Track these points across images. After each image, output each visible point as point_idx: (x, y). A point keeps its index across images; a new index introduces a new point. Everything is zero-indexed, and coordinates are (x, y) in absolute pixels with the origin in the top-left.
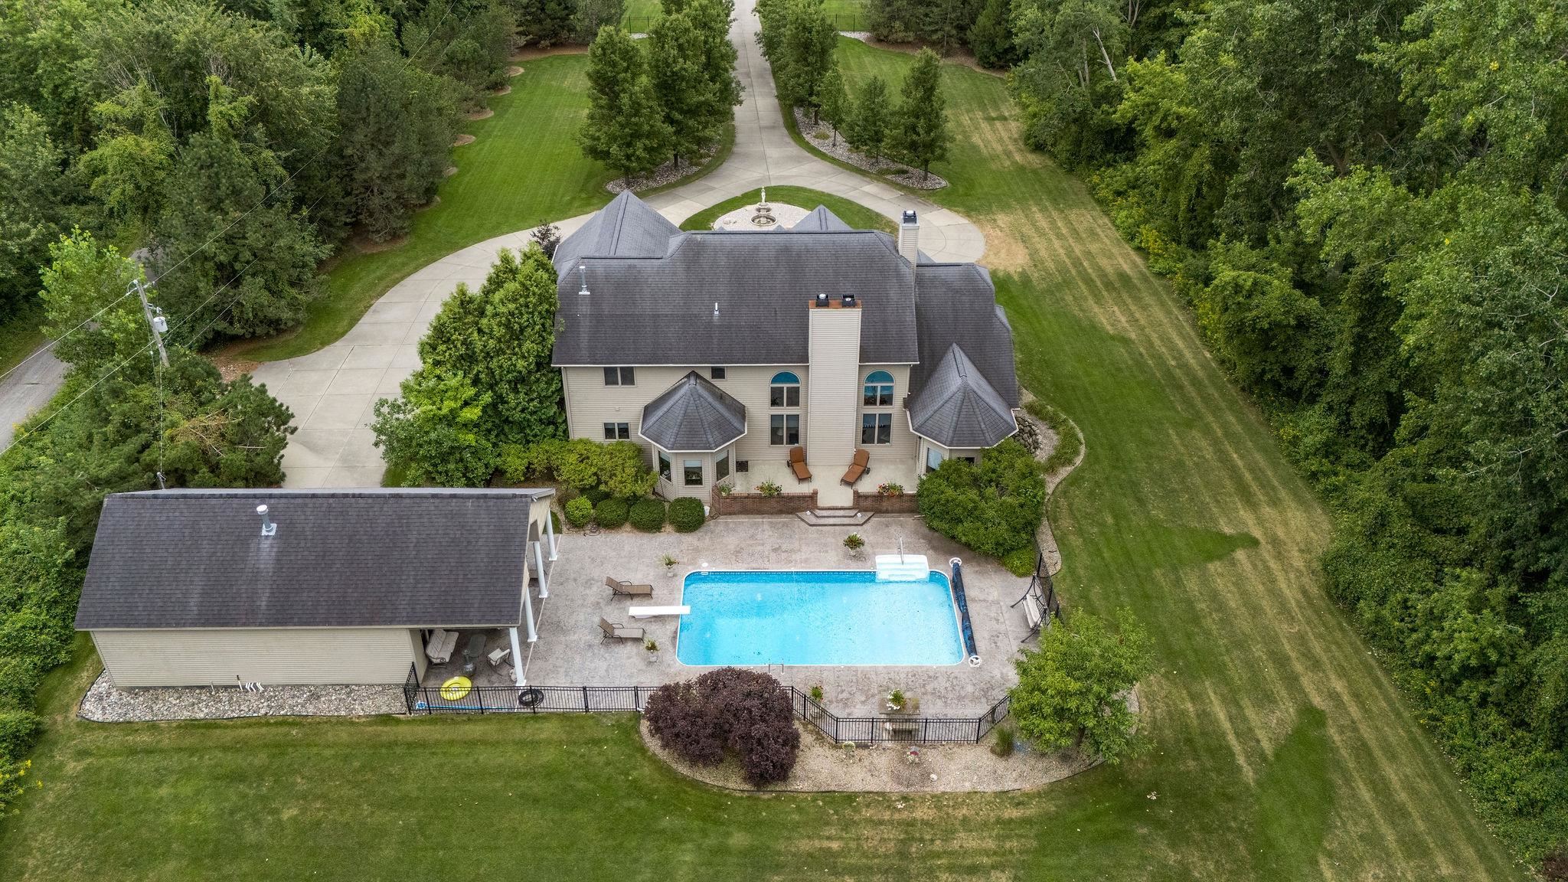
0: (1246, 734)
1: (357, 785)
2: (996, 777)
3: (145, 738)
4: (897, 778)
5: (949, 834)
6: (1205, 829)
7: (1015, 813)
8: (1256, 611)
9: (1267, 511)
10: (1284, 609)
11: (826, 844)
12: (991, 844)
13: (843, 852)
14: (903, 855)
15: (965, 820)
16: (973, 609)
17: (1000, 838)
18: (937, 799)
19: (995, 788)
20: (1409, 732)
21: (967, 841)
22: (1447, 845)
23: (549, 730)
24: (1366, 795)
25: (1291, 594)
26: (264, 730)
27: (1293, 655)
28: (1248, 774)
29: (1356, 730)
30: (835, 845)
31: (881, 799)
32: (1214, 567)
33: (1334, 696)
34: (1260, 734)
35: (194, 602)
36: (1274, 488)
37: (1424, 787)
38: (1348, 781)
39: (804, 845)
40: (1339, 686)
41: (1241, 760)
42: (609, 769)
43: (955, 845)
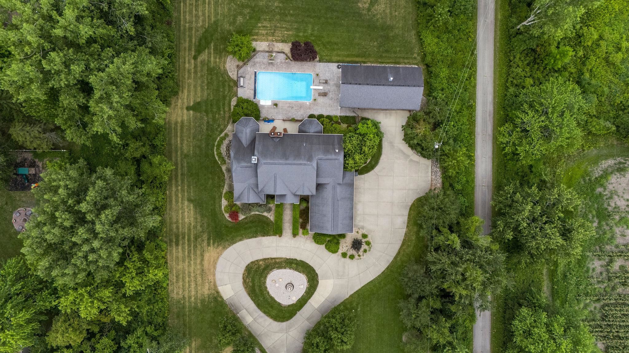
0: (209, 53)
1: (366, 48)
2: (256, 44)
3: (406, 61)
4: (274, 45)
5: (267, 34)
6: (224, 33)
7: (255, 37)
8: (195, 87)
9: (179, 120)
10: (189, 86)
11: (287, 33)
12: (260, 31)
13: (284, 31)
14: (275, 30)
15: (263, 36)
16: (253, 88)
17: (258, 32)
18: (267, 41)
19: (258, 43)
20: (179, 54)
21: (264, 32)
22: (185, 29)
23: (335, 58)
24: (194, 40)
25: (186, 91)
26: (385, 61)
27: (192, 74)
28: (212, 45)
29: (189, 54)
30: (286, 32)
31: (277, 41)
32: (199, 100)
33: (189, 62)
34: (207, 54)
35: (401, 70)
36: (174, 129)
37: (182, 42)
38: (195, 43)
39: (291, 33)
40: (187, 65)
41: (212, 47)
42: (324, 50)
43: (266, 32)
